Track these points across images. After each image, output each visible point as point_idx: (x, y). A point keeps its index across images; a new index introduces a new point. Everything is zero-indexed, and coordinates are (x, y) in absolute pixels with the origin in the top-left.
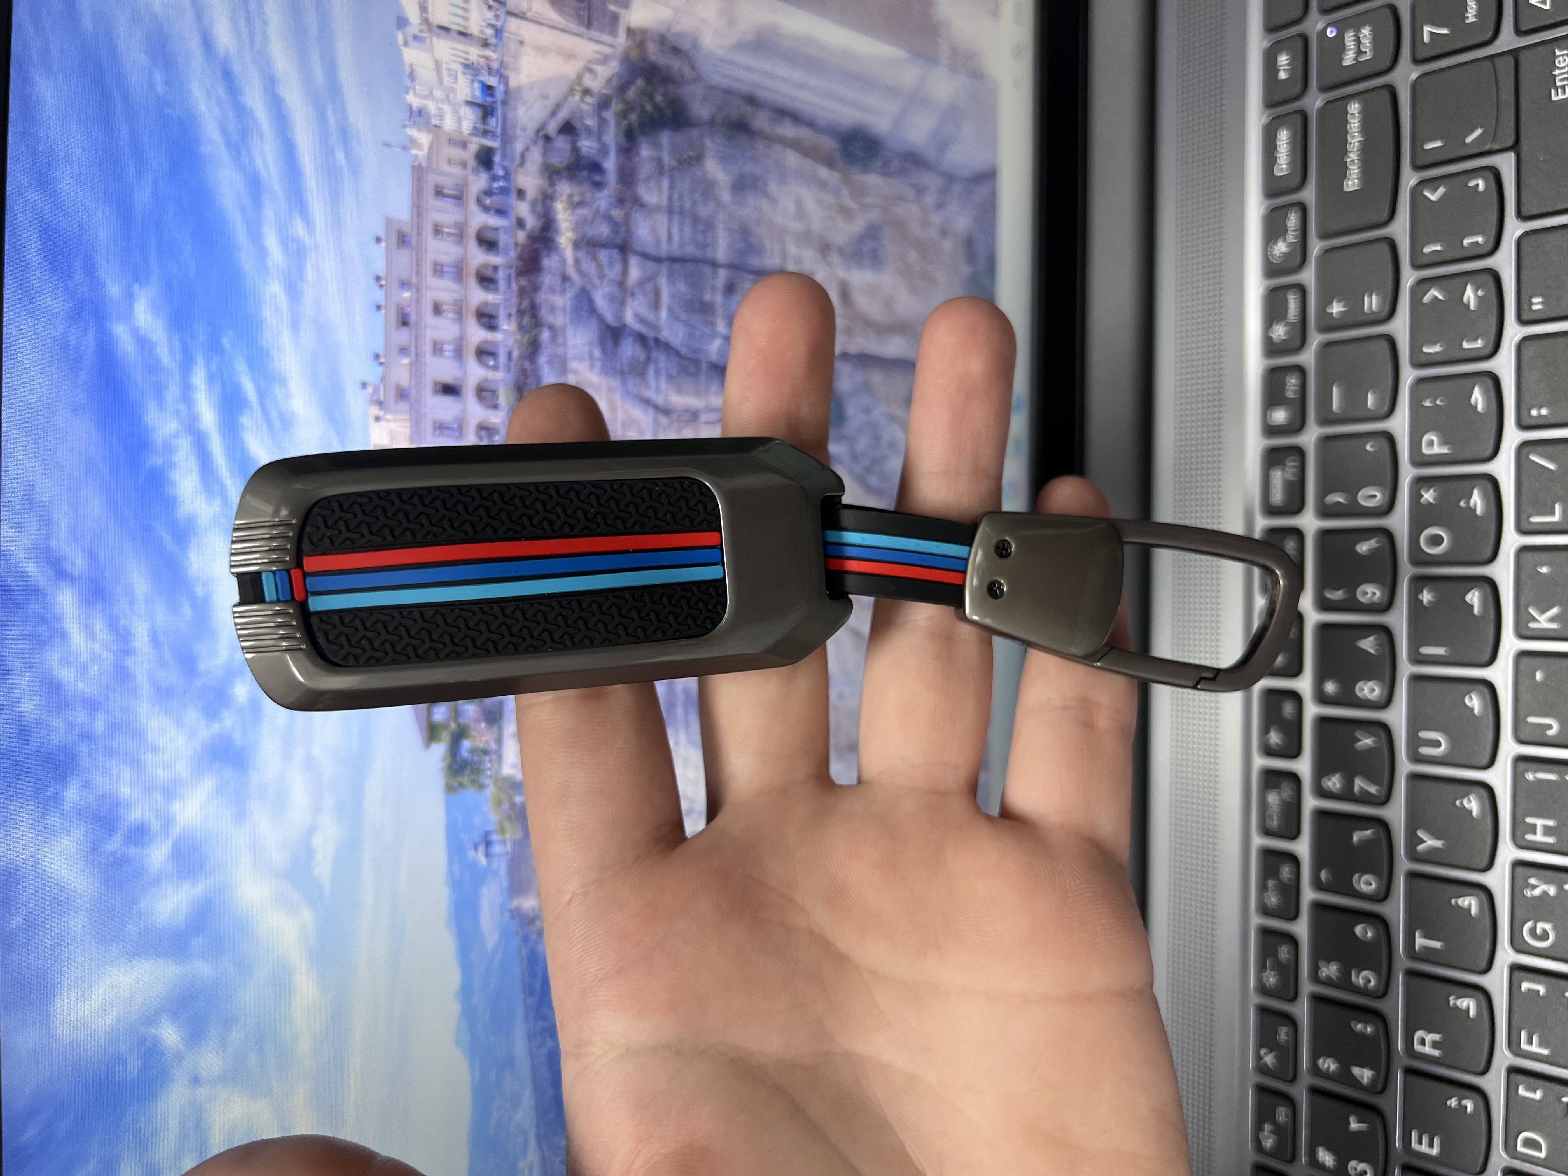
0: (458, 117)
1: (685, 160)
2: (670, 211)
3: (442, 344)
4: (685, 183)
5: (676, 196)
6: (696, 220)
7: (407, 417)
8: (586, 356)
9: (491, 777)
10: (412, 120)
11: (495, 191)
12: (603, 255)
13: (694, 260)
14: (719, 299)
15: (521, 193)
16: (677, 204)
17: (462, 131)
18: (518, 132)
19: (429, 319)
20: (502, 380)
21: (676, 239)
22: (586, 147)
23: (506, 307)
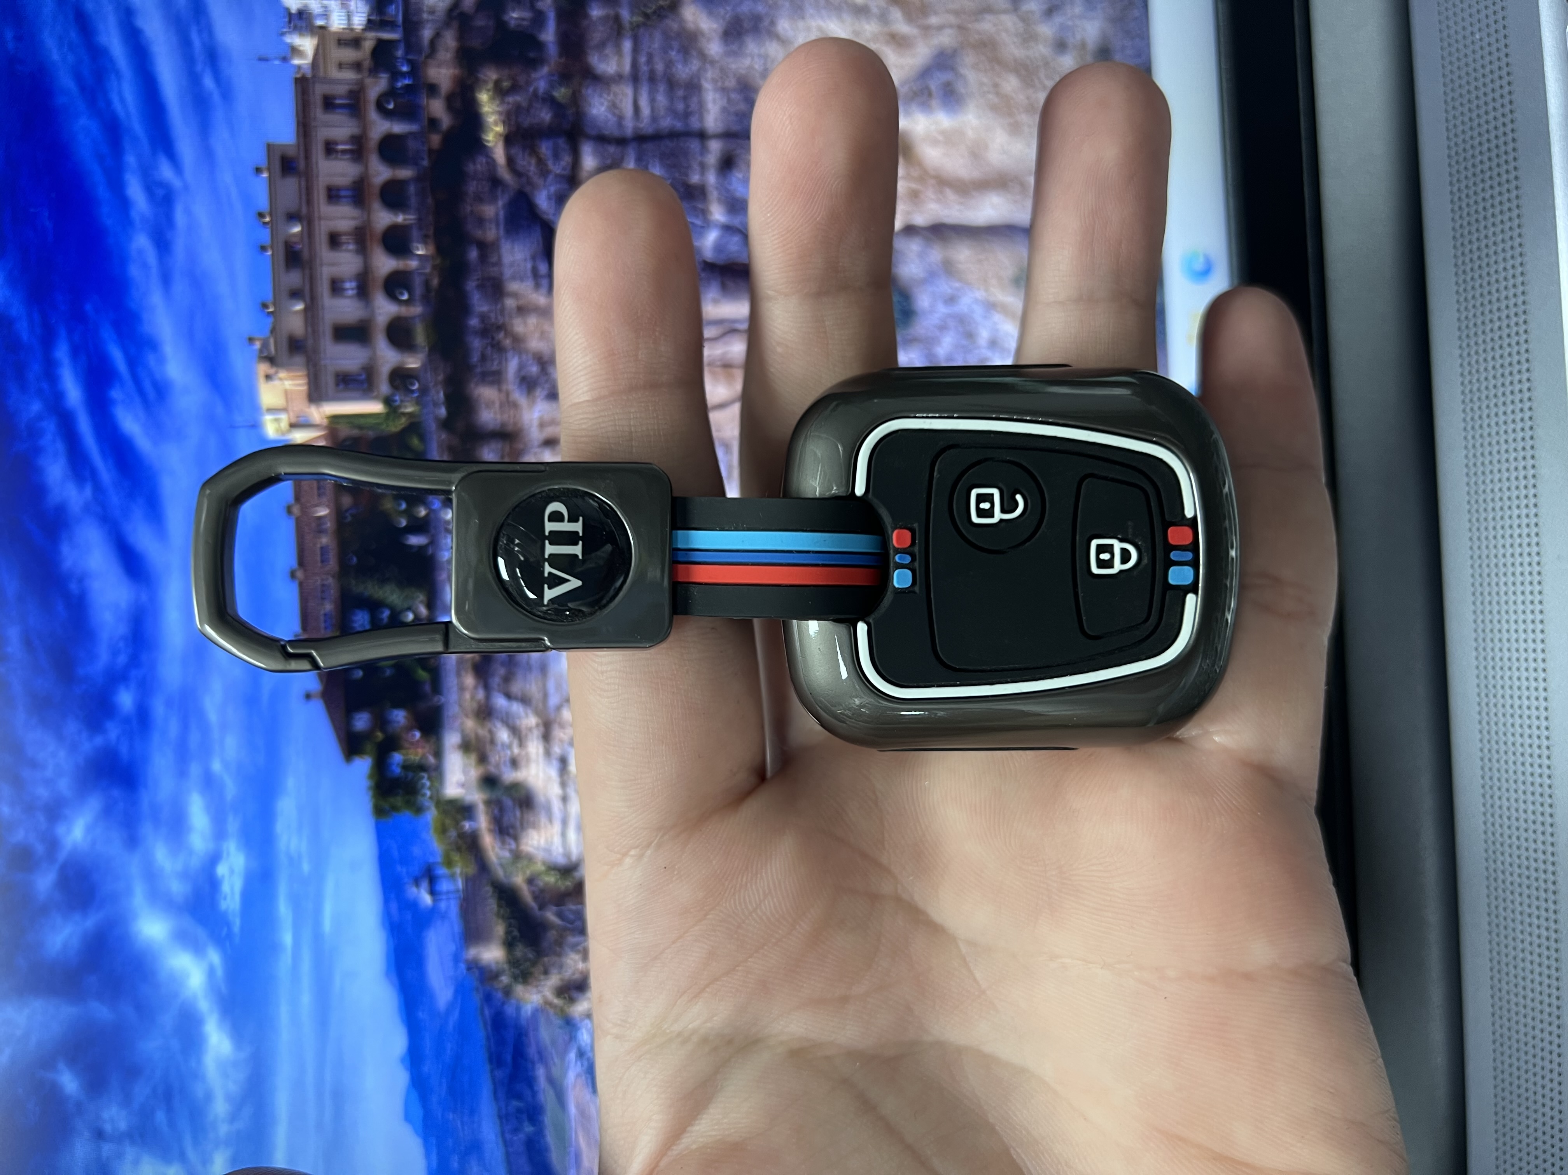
0: (348, 12)
1: (655, 12)
2: (635, 78)
3: (343, 281)
4: (654, 42)
5: (643, 59)
6: (672, 84)
7: (305, 373)
8: (529, 273)
9: (431, 798)
10: (292, 25)
11: (399, 92)
12: (545, 148)
13: (673, 135)
14: (711, 178)
15: (433, 89)
16: (644, 68)
17: (355, 27)
18: (425, 16)
19: (324, 253)
20: (419, 316)
21: (646, 111)
22: (516, 19)
23: (420, 228)
